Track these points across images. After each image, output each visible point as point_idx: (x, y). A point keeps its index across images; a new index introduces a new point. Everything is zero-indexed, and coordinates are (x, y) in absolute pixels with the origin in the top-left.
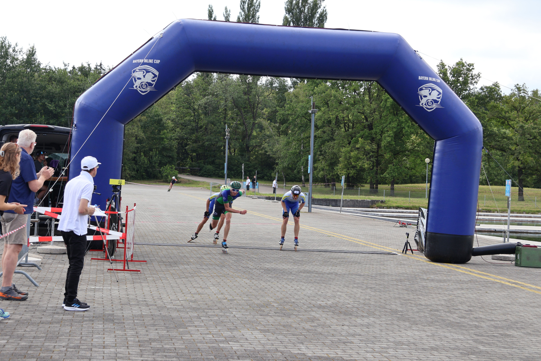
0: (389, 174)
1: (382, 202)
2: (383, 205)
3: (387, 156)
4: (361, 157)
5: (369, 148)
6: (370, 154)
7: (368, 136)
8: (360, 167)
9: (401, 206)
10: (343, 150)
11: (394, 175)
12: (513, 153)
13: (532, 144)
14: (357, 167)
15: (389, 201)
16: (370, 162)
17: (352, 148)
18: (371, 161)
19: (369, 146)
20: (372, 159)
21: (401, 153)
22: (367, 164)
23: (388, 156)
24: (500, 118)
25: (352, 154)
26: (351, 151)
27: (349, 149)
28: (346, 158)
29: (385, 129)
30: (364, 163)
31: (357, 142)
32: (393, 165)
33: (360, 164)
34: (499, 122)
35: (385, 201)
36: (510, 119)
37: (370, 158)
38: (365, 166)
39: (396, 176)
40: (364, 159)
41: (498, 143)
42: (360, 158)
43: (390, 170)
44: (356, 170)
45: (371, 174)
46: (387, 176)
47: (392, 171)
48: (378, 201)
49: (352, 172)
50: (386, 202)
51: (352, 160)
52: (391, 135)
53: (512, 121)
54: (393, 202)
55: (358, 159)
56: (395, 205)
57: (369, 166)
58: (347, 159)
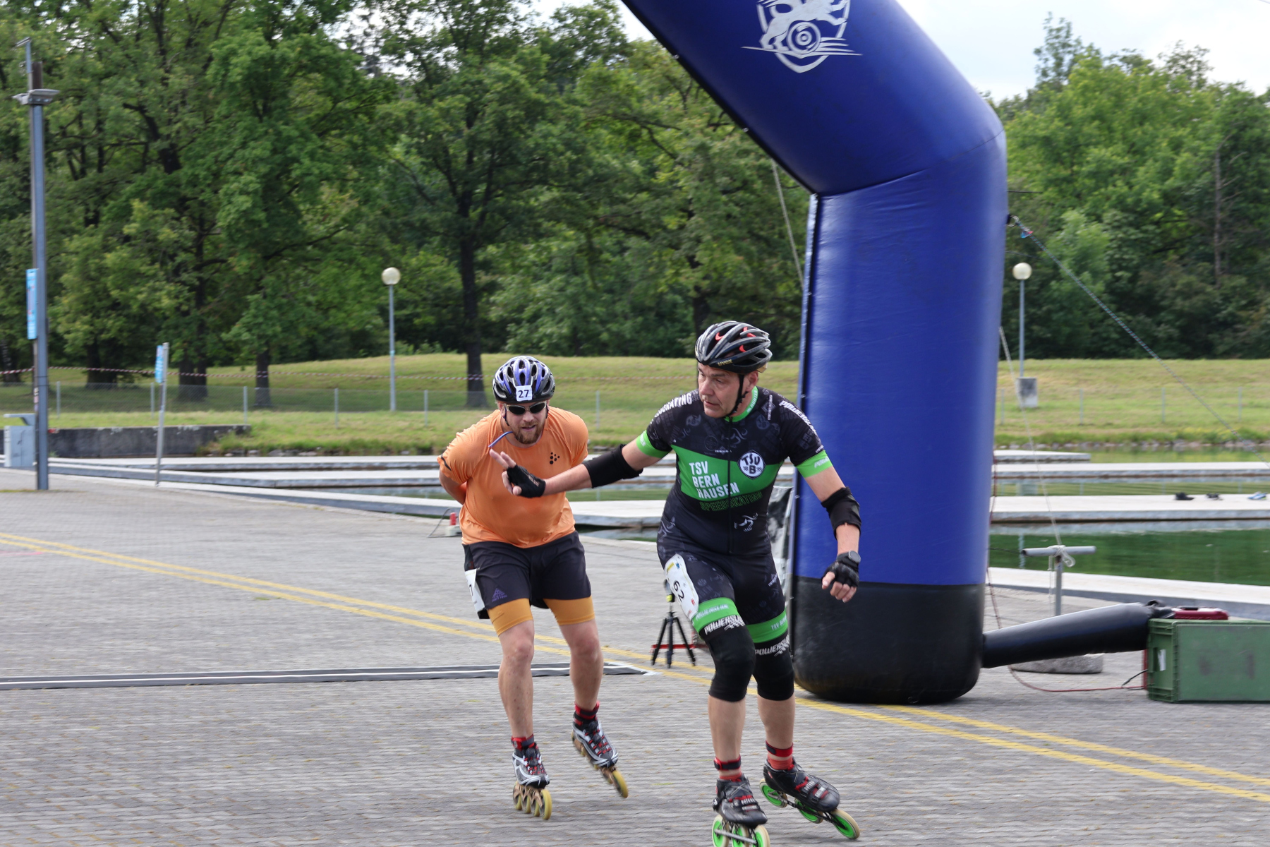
0: (249, 330)
1: (240, 431)
2: (245, 442)
3: (241, 264)
4: (143, 269)
5: (174, 236)
6: (178, 260)
7: (163, 194)
8: (143, 306)
9: (312, 444)
10: (74, 243)
11: (270, 332)
12: (675, 241)
13: (737, 209)
14: (129, 307)
15: (264, 427)
16: (180, 287)
17: (105, 238)
18: (184, 283)
19: (173, 228)
20: (185, 277)
21: (286, 252)
22: (169, 294)
23: (245, 262)
24: (623, 118)
25: (110, 258)
26: (107, 248)
27: (96, 240)
28: (86, 277)
29: (230, 166)
30: (155, 290)
31: (125, 214)
32: (265, 297)
33: (141, 294)
34: (620, 132)
35: (250, 428)
36: (658, 123)
37: (176, 272)
38: (159, 300)
39: (275, 335)
40: (154, 276)
41: (622, 207)
42: (139, 275)
43: (255, 316)
44: (127, 316)
45: (186, 332)
46: (246, 336)
47: (261, 320)
48: (224, 430)
49: (112, 324)
50: (253, 433)
51: (109, 281)
52: (252, 187)
53: (667, 127)
54: (278, 430)
55: (133, 277)
56: (287, 440)
57: (174, 302)
58: (90, 278)
